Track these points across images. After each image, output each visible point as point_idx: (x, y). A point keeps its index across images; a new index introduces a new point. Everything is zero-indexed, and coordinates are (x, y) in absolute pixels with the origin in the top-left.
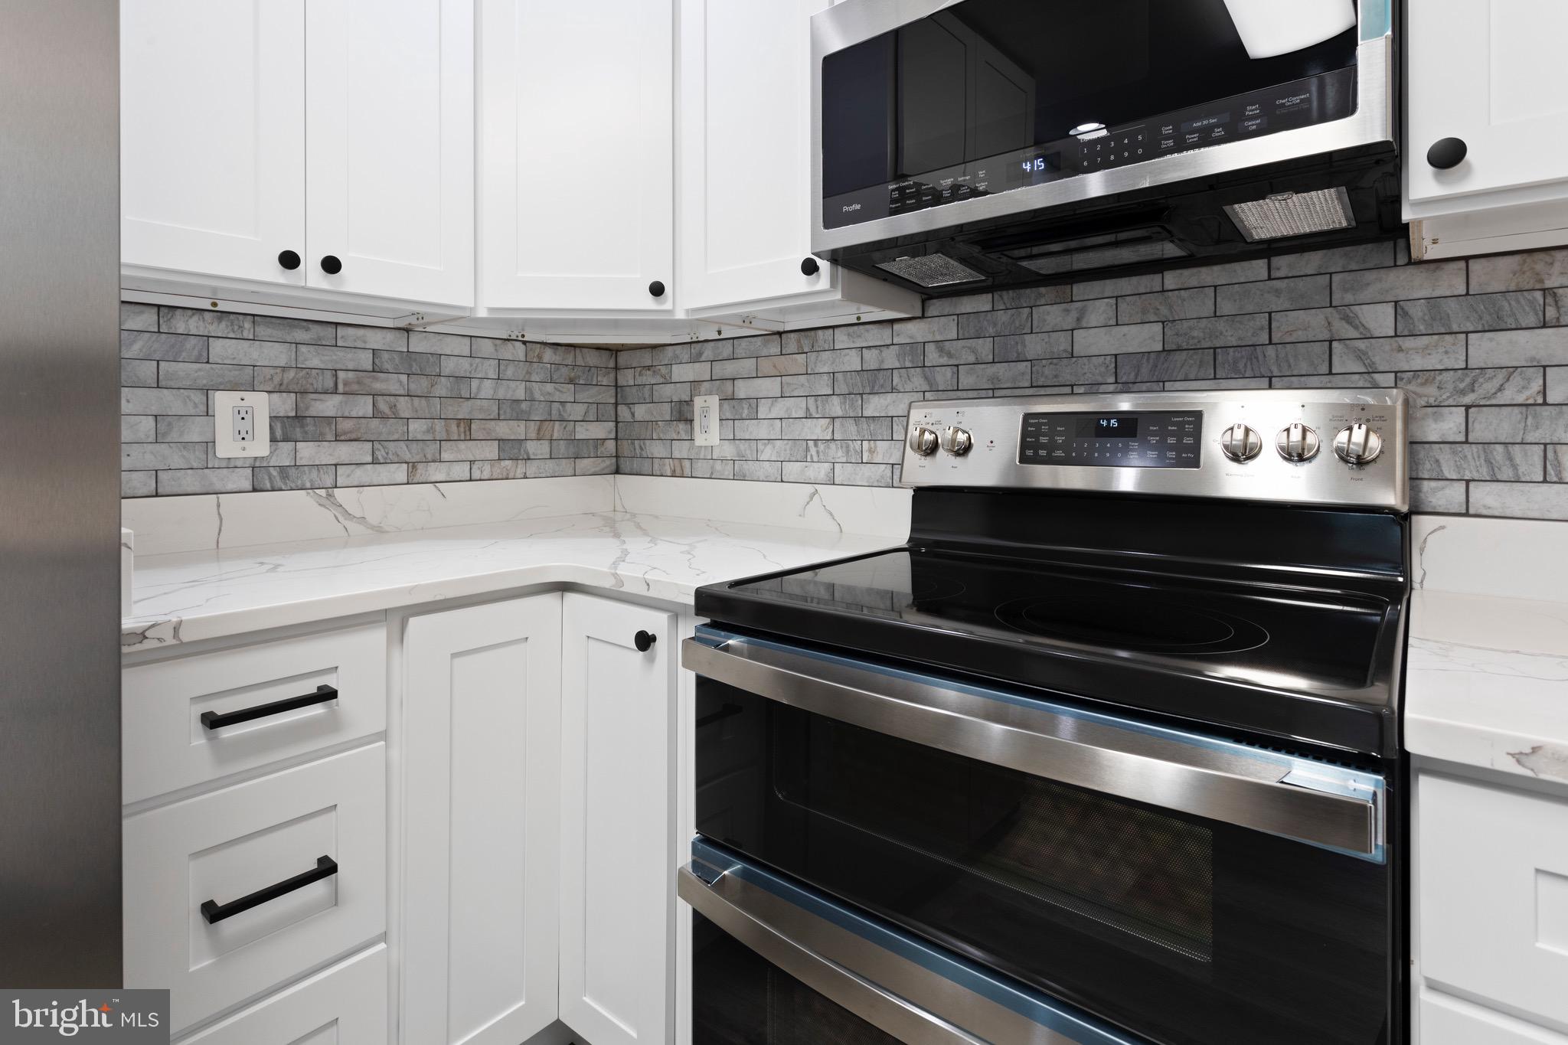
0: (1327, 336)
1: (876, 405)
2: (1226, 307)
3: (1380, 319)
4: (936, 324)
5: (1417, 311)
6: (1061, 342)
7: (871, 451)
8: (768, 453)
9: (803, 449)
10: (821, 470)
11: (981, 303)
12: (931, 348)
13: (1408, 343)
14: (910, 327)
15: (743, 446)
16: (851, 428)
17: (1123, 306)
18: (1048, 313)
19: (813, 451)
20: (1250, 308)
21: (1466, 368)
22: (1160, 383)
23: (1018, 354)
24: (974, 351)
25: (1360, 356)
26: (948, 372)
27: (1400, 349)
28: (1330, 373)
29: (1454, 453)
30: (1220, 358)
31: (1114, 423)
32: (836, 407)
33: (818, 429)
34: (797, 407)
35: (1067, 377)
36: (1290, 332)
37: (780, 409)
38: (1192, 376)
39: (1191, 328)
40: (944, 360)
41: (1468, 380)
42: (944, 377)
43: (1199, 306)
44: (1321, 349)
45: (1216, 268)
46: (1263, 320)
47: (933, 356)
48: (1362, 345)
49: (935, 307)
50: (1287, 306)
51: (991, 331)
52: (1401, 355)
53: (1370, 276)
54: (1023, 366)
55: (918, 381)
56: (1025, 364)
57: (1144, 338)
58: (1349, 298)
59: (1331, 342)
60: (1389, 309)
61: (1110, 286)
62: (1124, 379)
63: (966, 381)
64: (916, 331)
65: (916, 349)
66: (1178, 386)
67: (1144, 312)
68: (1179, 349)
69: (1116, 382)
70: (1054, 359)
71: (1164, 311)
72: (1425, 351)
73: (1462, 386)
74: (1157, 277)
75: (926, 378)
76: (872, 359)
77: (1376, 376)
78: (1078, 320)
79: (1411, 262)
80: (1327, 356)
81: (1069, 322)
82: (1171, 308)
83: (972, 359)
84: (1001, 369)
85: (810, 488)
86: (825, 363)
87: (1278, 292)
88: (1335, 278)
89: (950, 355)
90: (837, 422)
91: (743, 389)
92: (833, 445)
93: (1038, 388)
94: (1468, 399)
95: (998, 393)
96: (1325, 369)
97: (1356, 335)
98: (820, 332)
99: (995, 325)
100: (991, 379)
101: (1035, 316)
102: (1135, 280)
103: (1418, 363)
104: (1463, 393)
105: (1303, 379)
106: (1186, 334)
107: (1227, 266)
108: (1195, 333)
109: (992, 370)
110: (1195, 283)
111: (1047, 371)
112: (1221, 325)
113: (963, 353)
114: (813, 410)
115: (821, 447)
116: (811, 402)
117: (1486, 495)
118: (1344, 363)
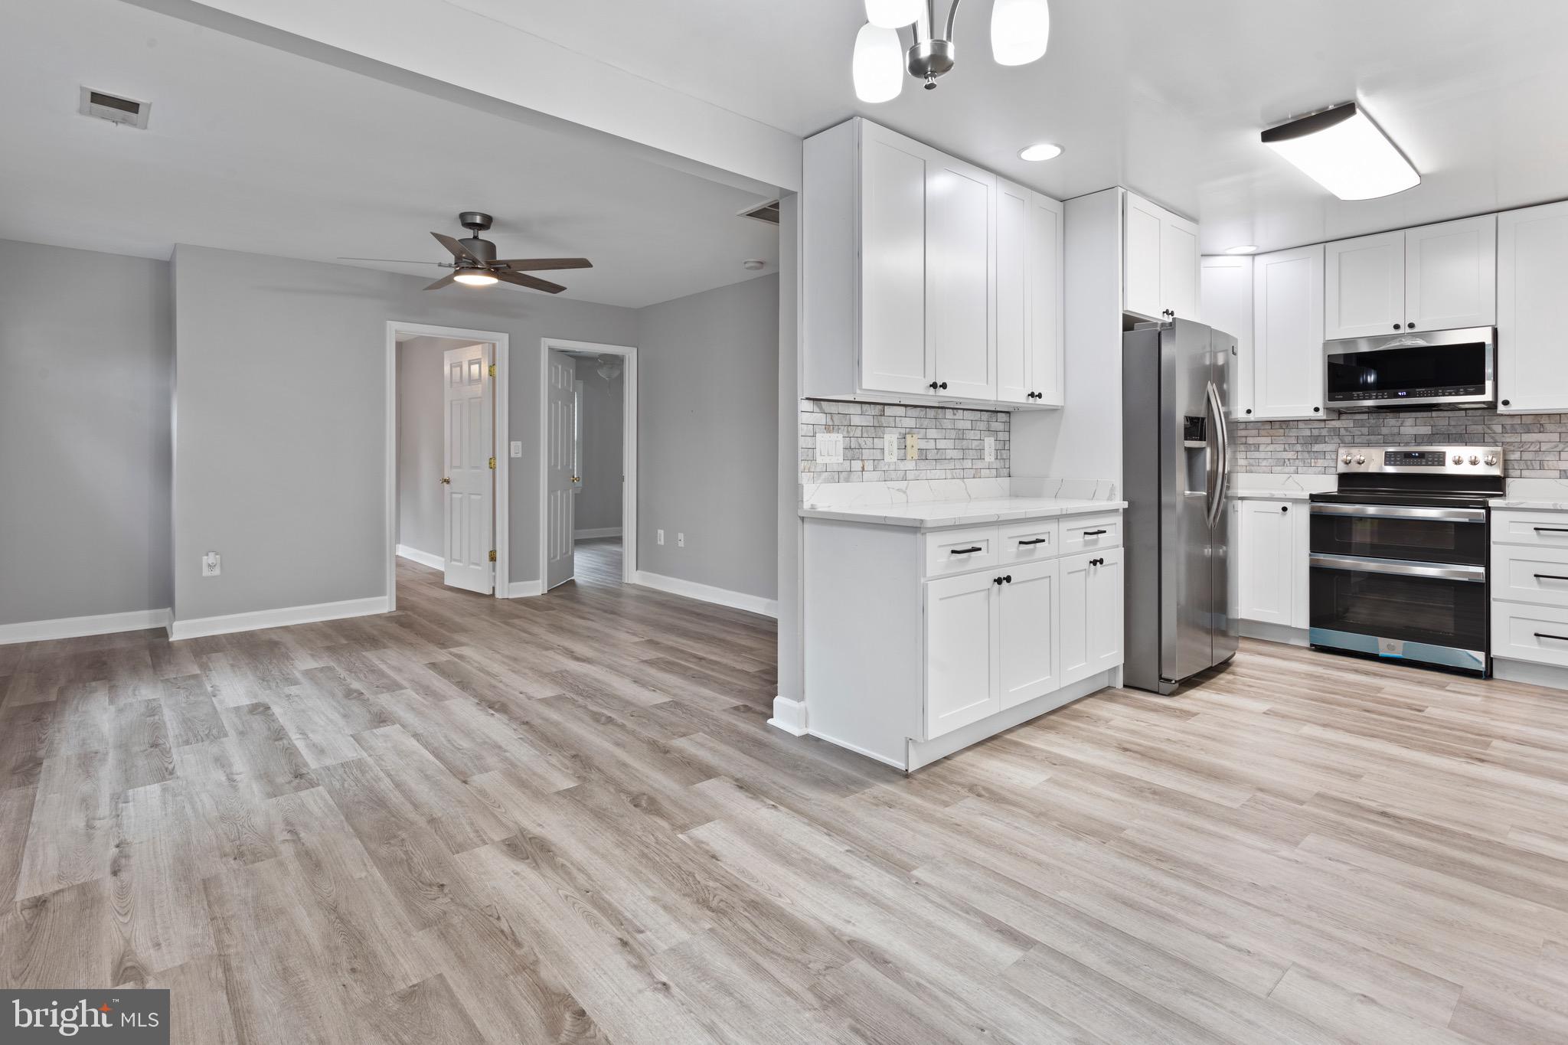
0: (1483, 432)
1: (1317, 448)
2: (1452, 423)
3: (1498, 429)
4: (1344, 422)
6: (1396, 430)
7: (1315, 462)
8: (1264, 463)
9: (1283, 462)
10: (1293, 469)
11: (1365, 416)
12: (1342, 431)
13: (1506, 435)
14: (1333, 422)
15: (1251, 461)
16: (1306, 455)
17: (1418, 420)
18: (1391, 421)
19: (1287, 462)
20: (1460, 423)
21: (1519, 441)
22: (1431, 443)
23: (1378, 433)
24: (1361, 431)
25: (1492, 438)
28: (1483, 442)
29: (1520, 462)
30: (1450, 437)
31: (1417, 455)
32: (1299, 447)
33: (1291, 455)
34: (1280, 447)
35: (1399, 440)
36: (1472, 431)
37: (1271, 448)
38: (1441, 441)
39: (1441, 428)
40: (1348, 434)
41: (1523, 445)
42: (1348, 439)
43: (1443, 422)
44: (1482, 436)
46: (1464, 426)
47: (1343, 432)
48: (1493, 435)
49: (1343, 417)
50: (1470, 423)
51: (1367, 425)
52: (1503, 438)
54: (1380, 436)
55: (1337, 440)
56: (1382, 436)
57: (1426, 430)
58: (1489, 423)
59: (1484, 434)
60: (1500, 426)
61: (1414, 414)
62: (1419, 442)
63: (1357, 440)
64: (1336, 424)
65: (1333, 430)
66: (1437, 444)
67: (1425, 423)
68: (1437, 434)
69: (1416, 442)
70: (1392, 435)
71: (1432, 423)
72: (1510, 437)
73: (1520, 446)
74: (1430, 413)
75: (1340, 439)
76: (1316, 432)
77: (1495, 443)
78: (1402, 424)
80: (1483, 438)
81: (1398, 424)
82: (1434, 422)
83: (1360, 433)
84: (1372, 438)
85: (1289, 475)
86: (1294, 432)
89: (1350, 432)
90: (1299, 453)
91: (1250, 441)
92: (1297, 461)
93: (1386, 443)
94: (1521, 449)
95: (1369, 445)
97: (1491, 433)
99: (1369, 423)
100: (1367, 440)
102: (1422, 413)
103: (1507, 440)
105: (1475, 443)
106: (1440, 430)
108: (1443, 430)
109: (1368, 437)
112: (1451, 428)
113: (1357, 431)
114: (1287, 448)
115: (1291, 461)
116: (1286, 446)
117: (1526, 473)
118: (1488, 439)
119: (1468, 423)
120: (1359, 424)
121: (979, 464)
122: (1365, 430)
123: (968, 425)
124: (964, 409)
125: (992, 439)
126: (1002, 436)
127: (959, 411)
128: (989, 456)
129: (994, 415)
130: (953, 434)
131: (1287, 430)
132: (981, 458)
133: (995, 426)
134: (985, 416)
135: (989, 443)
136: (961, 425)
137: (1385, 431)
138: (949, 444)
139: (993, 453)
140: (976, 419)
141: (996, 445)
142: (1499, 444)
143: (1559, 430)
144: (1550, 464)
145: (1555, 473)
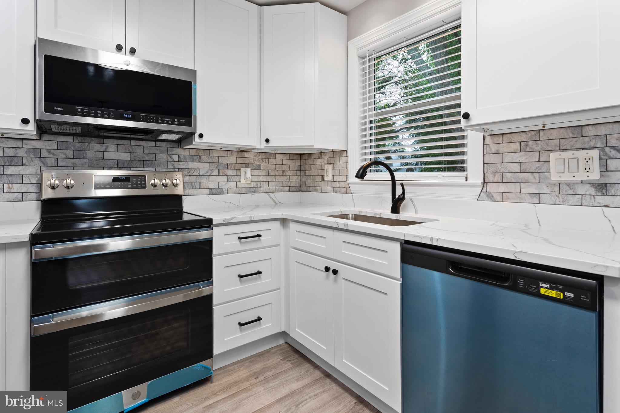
0: (167, 160)
2: (146, 151)
3: (176, 158)
4: (46, 143)
5: (182, 157)
6: (100, 155)
7: (9, 188)
11: (70, 139)
12: (44, 151)
13: (180, 163)
14: (34, 142)
17: (119, 147)
18: (95, 146)
20: (152, 152)
21: (189, 169)
23: (84, 156)
24: (65, 154)
25: (173, 165)
26: (53, 160)
27: (179, 164)
28: (167, 168)
29: (187, 184)
30: (145, 163)
35: (102, 164)
36: (160, 159)
38: (138, 167)
39: (138, 155)
40: (51, 156)
41: (189, 171)
42: (50, 161)
43: (139, 150)
44: (165, 163)
45: (144, 142)
46: (154, 155)
47: (45, 154)
48: (173, 162)
49: (46, 137)
50: (159, 153)
51: (72, 148)
52: (179, 165)
53: (174, 149)
54: (85, 161)
55: (37, 162)
56: (87, 160)
57: (126, 156)
58: (171, 153)
59: (167, 161)
60: (177, 156)
61: (116, 141)
62: (120, 166)
63: (60, 163)
64: (38, 145)
65: (36, 151)
66: (135, 169)
67: (125, 149)
68: (135, 160)
69: (117, 167)
70: (97, 159)
71: (131, 150)
72: (183, 165)
73: (188, 172)
74: (129, 141)
75: (42, 161)
76: (10, 152)
77: (175, 169)
78: (106, 149)
79: (181, 148)
80: (167, 164)
81: (103, 149)
82: (133, 149)
83: (64, 156)
84: (77, 161)
87: (157, 149)
88: (168, 148)
89: (53, 154)
93: (91, 167)
94: (189, 174)
95: (75, 168)
96: (166, 167)
97: (172, 160)
99: (74, 147)
100: (73, 164)
101: (90, 146)
102: (123, 141)
103: (182, 167)
104: (188, 173)
105: (162, 169)
106: (136, 156)
107: (147, 142)
108: (139, 157)
109: (74, 160)
110: (139, 145)
111: (94, 163)
112: (145, 155)
113: (60, 154)
117: (192, 192)
118: (170, 166)
119: (158, 152)
122: (70, 153)
137: (90, 155)
142: (177, 170)
143: (209, 161)
144: (204, 185)
145: (207, 191)
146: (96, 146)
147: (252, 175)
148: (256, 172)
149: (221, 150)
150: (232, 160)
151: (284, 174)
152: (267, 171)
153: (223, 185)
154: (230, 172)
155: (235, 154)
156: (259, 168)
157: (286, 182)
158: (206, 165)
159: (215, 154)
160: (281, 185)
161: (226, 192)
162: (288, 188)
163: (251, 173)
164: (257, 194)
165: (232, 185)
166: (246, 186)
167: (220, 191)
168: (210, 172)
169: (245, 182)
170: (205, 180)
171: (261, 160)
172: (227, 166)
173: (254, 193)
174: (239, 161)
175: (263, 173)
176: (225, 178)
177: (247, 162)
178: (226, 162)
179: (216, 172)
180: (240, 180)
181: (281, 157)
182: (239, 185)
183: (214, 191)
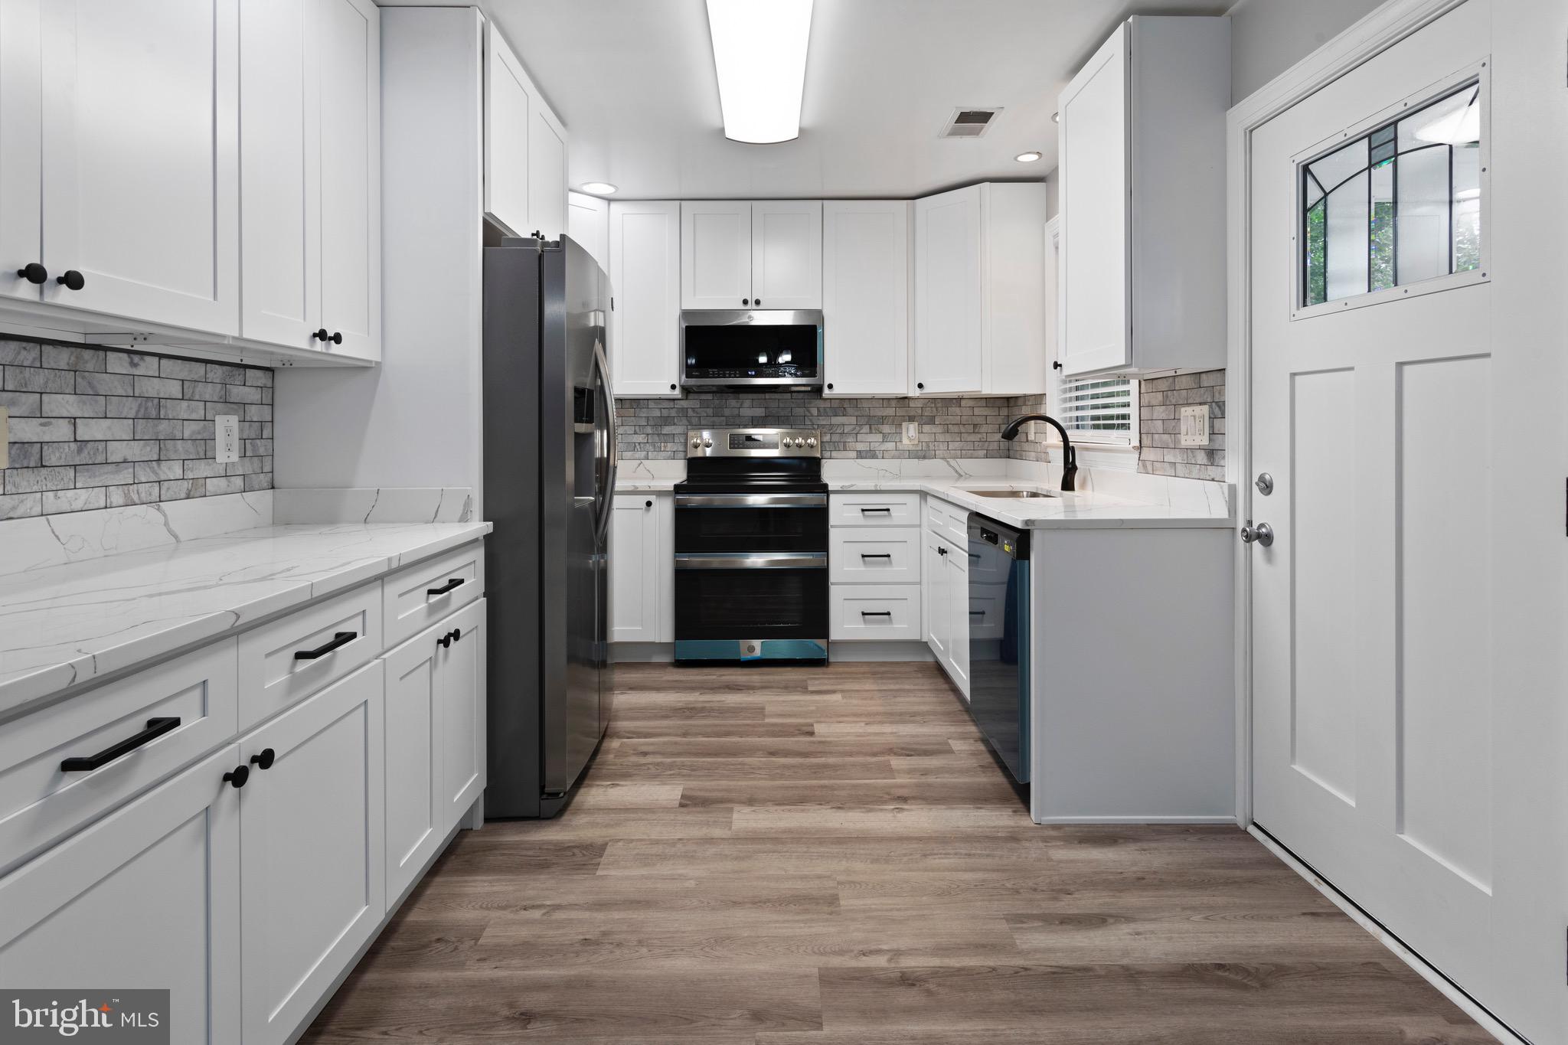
1: (667, 430)
2: (781, 405)
3: (815, 412)
4: (691, 402)
5: (822, 410)
6: (736, 412)
7: (665, 447)
9: (634, 447)
10: (643, 454)
11: (709, 397)
12: (690, 411)
13: (820, 418)
14: (682, 402)
16: (656, 438)
17: (754, 402)
19: (638, 447)
20: (787, 406)
21: (831, 424)
22: (764, 425)
23: (721, 414)
24: (706, 412)
25: (811, 421)
26: (697, 419)
29: (827, 444)
30: (779, 419)
32: (649, 430)
33: (640, 438)
34: (631, 430)
35: (738, 422)
36: (796, 413)
38: (772, 424)
39: (772, 410)
40: (695, 414)
41: (831, 427)
42: (695, 421)
43: (774, 404)
44: (803, 418)
45: (778, 395)
47: (689, 413)
49: (691, 396)
50: (795, 406)
51: (712, 406)
52: (819, 420)
54: (722, 418)
55: (684, 421)
56: (724, 417)
57: (759, 412)
59: (805, 416)
60: (816, 409)
61: (750, 396)
62: (754, 424)
63: (703, 422)
64: (684, 404)
65: (684, 410)
67: (760, 404)
68: (769, 416)
69: (752, 424)
70: (734, 417)
71: (765, 405)
72: (823, 420)
74: (763, 395)
75: (689, 421)
76: (665, 413)
77: (814, 426)
78: (741, 405)
79: (820, 399)
81: (738, 405)
82: (767, 404)
83: (705, 415)
84: (715, 419)
85: (639, 462)
86: (644, 413)
87: (793, 403)
89: (697, 413)
90: (649, 436)
92: (647, 445)
94: (831, 432)
95: (715, 427)
96: (803, 423)
98: (641, 401)
99: (713, 404)
102: (758, 395)
103: (822, 423)
104: (830, 430)
108: (774, 412)
109: (711, 419)
110: (773, 398)
114: (638, 431)
115: (642, 445)
116: (637, 428)
117: (834, 454)
118: (808, 422)
119: (793, 406)
120: (704, 405)
121: (202, 469)
122: (710, 411)
123: (174, 389)
124: (161, 356)
125: (233, 420)
126: (254, 413)
127: (148, 358)
128: (226, 452)
129: (236, 371)
130: (130, 407)
131: (638, 410)
132: (208, 456)
133: (238, 392)
134: (217, 373)
135: (227, 427)
136: (152, 388)
137: (727, 412)
138: (122, 429)
139: (236, 444)
140: (196, 377)
141: (241, 430)
142: (816, 427)
143: (856, 414)
144: (851, 445)
145: (854, 454)
146: (733, 403)
147: (921, 432)
148: (926, 428)
149: (873, 399)
150: (890, 412)
151: (976, 431)
152: (946, 427)
153: (875, 446)
154: (886, 429)
155: (893, 403)
156: (931, 421)
157: (980, 444)
158: (853, 420)
159: (865, 405)
160: (970, 446)
161: (880, 456)
162: (982, 453)
163: (919, 430)
164: (927, 460)
165: (890, 446)
166: (911, 448)
167: (871, 454)
168: (858, 428)
169: (909, 443)
170: (850, 439)
171: (934, 409)
172: (883, 420)
173: (924, 457)
174: (900, 412)
175: (939, 429)
176: (879, 437)
177: (912, 414)
178: (880, 414)
179: (866, 429)
180: (901, 439)
181: (971, 403)
182: (900, 447)
183: (863, 454)
